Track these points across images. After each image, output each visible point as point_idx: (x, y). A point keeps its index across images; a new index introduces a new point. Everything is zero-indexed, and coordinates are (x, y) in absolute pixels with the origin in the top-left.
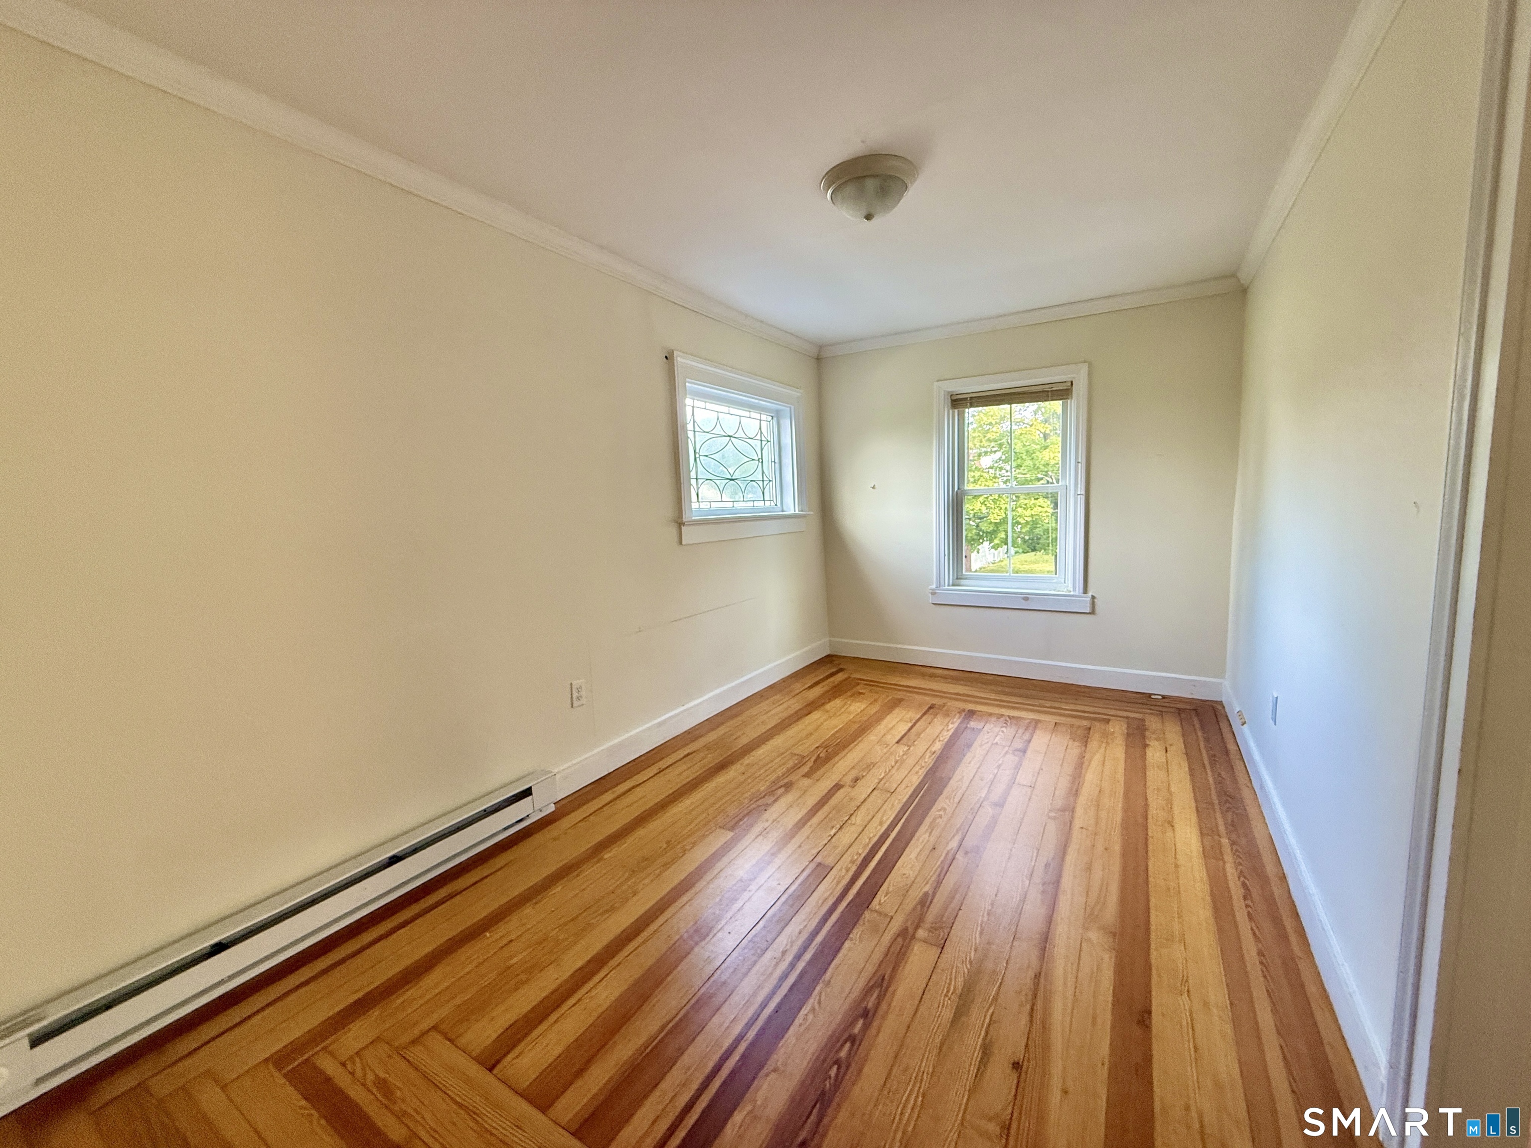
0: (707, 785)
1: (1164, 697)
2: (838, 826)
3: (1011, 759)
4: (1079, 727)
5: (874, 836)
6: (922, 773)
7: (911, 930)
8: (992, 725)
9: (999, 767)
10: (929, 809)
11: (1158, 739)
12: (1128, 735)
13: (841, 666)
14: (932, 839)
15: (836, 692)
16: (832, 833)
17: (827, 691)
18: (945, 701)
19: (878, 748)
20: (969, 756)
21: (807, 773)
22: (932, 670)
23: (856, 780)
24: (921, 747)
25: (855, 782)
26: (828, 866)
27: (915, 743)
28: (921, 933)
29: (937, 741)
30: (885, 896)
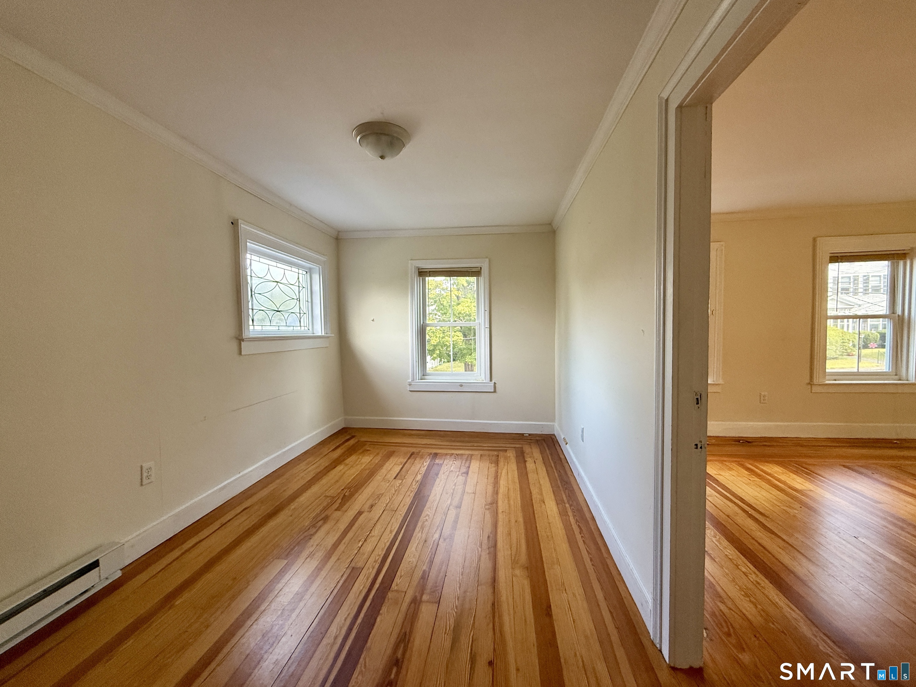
0: (263, 529)
1: (530, 435)
2: (363, 540)
3: (461, 479)
4: (493, 456)
5: (388, 541)
6: (412, 495)
7: (418, 598)
8: (448, 461)
9: (455, 485)
10: (419, 516)
11: (530, 457)
12: (517, 456)
13: (353, 434)
14: (424, 536)
15: (351, 451)
16: (360, 545)
17: (345, 452)
18: (420, 449)
19: (383, 483)
20: (438, 480)
21: (338, 508)
22: (411, 432)
23: (372, 506)
24: (409, 479)
25: (371, 508)
26: (359, 568)
27: (406, 477)
28: (425, 597)
29: (418, 474)
30: (400, 578)
